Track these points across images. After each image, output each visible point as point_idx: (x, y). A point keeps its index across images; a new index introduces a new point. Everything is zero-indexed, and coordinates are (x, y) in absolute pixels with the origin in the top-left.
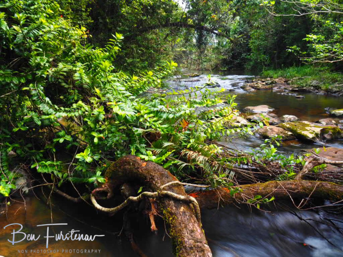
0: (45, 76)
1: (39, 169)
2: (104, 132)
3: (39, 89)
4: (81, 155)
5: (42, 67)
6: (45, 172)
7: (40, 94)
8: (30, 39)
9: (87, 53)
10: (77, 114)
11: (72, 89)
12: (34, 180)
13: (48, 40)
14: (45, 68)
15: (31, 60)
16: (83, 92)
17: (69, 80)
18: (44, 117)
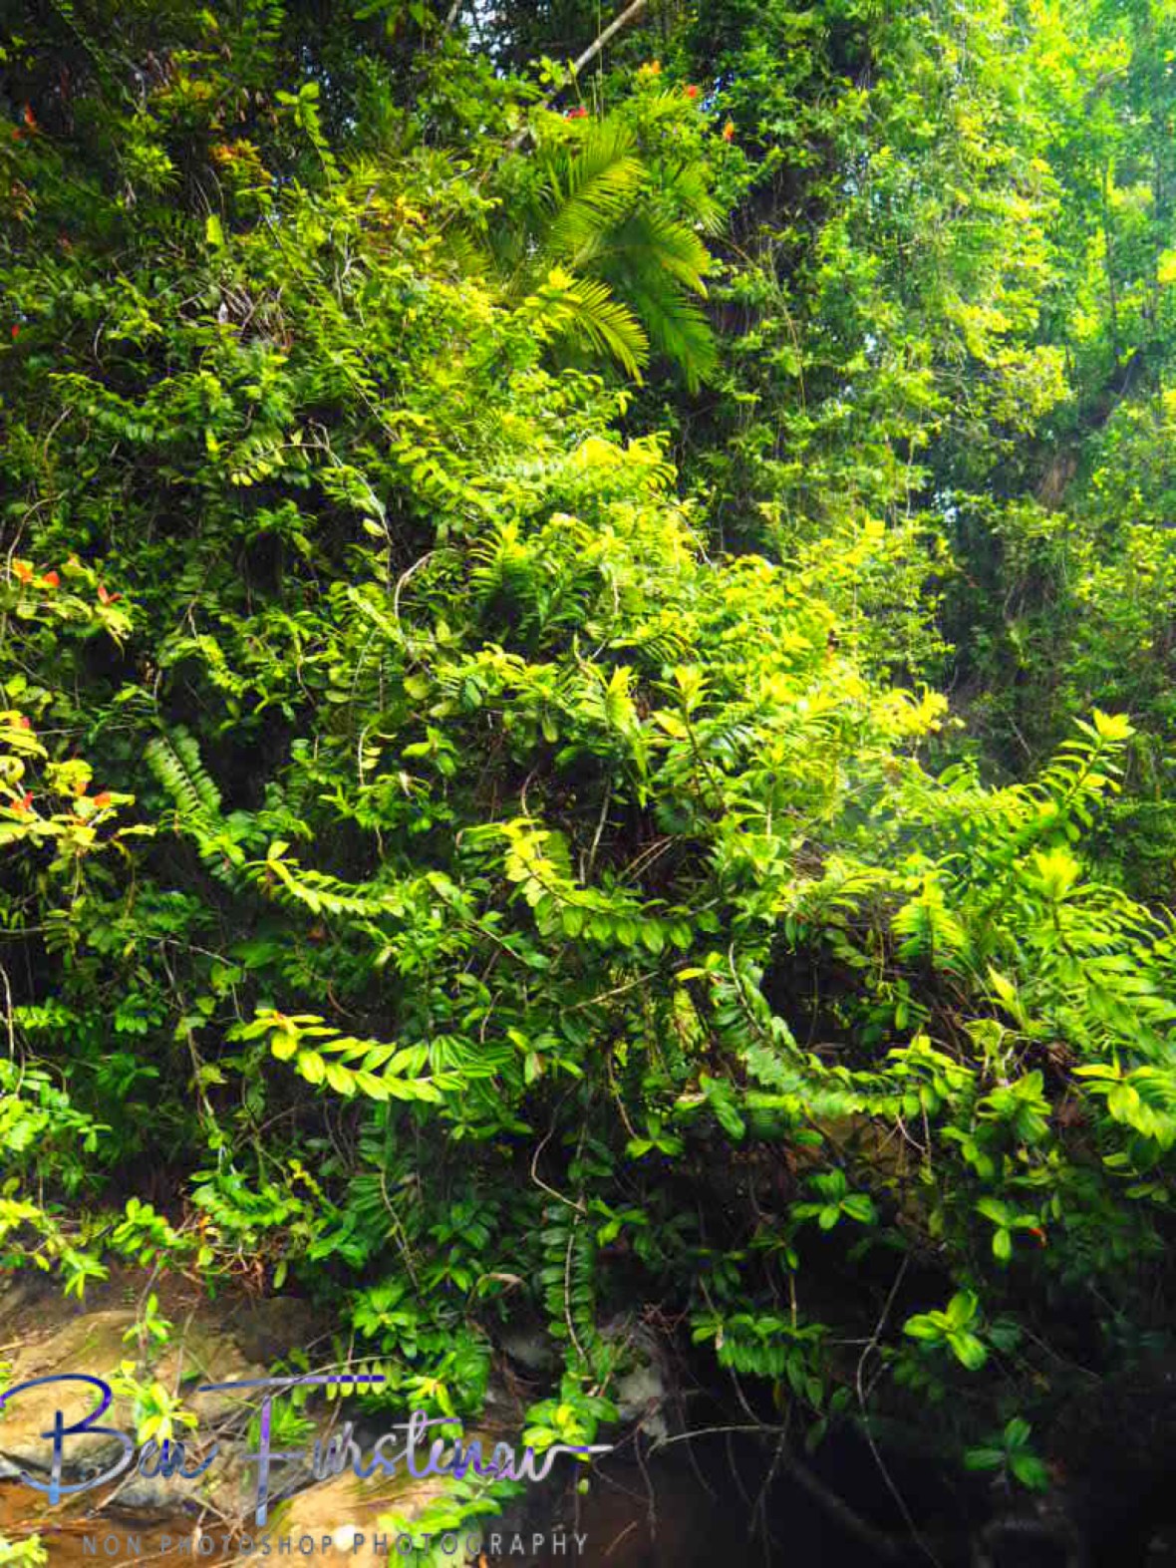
0: (771, 920)
1: (727, 1352)
2: (1040, 1204)
3: (745, 978)
4: (931, 1325)
5: (760, 880)
6: (753, 1373)
7: (750, 1000)
8: (719, 762)
9: (951, 808)
10: (910, 1106)
11: (888, 978)
12: (695, 1392)
13: (786, 762)
14: (772, 884)
15: (715, 850)
16: (935, 991)
17: (871, 934)
18: (756, 1100)
